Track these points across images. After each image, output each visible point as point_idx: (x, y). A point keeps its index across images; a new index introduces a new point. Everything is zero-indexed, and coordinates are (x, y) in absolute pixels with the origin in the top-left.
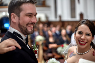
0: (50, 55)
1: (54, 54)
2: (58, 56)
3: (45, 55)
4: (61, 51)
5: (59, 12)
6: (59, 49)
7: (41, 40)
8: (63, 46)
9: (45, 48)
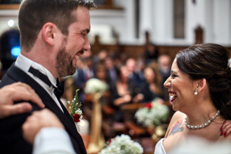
0: (119, 126)
1: (129, 124)
2: (139, 131)
3: (107, 127)
4: (145, 118)
5: (145, 24)
6: (141, 114)
7: (98, 91)
8: (150, 107)
9: (108, 110)
